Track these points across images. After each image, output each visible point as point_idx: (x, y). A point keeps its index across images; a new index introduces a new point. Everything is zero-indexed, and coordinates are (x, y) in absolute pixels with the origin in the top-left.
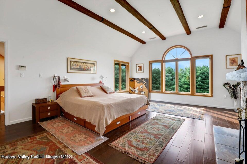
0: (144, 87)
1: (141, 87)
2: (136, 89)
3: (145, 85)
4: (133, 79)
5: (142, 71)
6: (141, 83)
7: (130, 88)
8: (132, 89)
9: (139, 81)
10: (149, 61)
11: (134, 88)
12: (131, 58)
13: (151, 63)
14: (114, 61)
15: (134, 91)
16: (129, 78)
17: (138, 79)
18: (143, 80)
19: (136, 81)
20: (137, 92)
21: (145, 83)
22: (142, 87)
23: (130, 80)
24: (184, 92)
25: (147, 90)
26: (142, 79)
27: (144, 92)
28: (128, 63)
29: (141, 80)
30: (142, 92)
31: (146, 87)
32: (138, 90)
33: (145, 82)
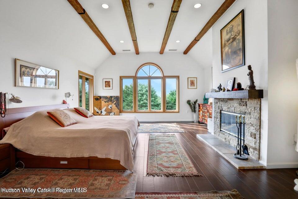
0: (114, 106)
1: (109, 107)
2: (103, 110)
3: (115, 104)
4: (99, 97)
5: (111, 88)
6: (110, 102)
7: (95, 108)
8: (97, 110)
9: (107, 100)
10: (120, 77)
11: (100, 109)
12: (96, 70)
13: (121, 78)
14: (79, 72)
15: (100, 113)
16: (94, 97)
17: (106, 98)
18: (113, 98)
19: (103, 100)
20: (104, 113)
21: (115, 103)
22: (111, 107)
23: (95, 99)
24: (157, 110)
25: (118, 111)
26: (111, 97)
27: (114, 113)
28: (93, 77)
29: (110, 99)
30: (110, 112)
31: (116, 106)
32: (106, 110)
33: (115, 101)
